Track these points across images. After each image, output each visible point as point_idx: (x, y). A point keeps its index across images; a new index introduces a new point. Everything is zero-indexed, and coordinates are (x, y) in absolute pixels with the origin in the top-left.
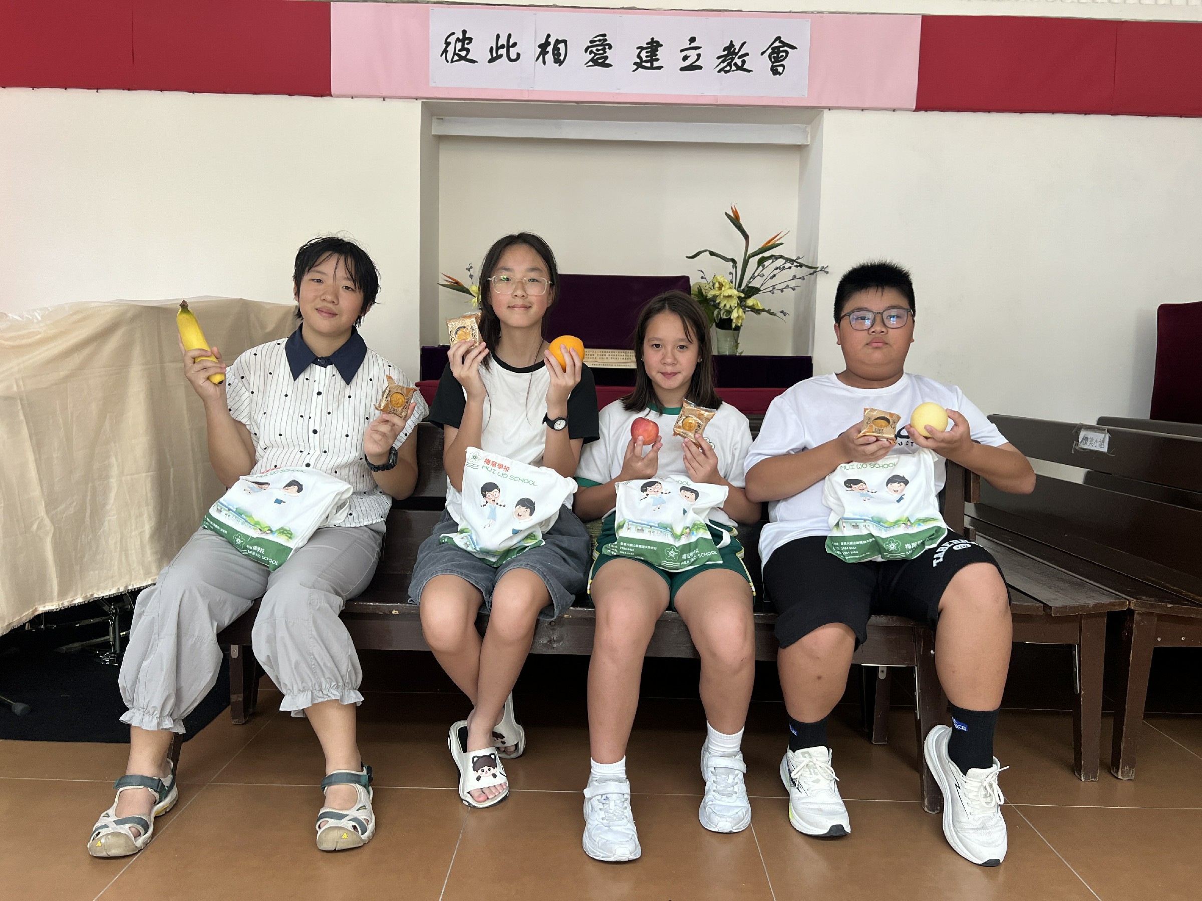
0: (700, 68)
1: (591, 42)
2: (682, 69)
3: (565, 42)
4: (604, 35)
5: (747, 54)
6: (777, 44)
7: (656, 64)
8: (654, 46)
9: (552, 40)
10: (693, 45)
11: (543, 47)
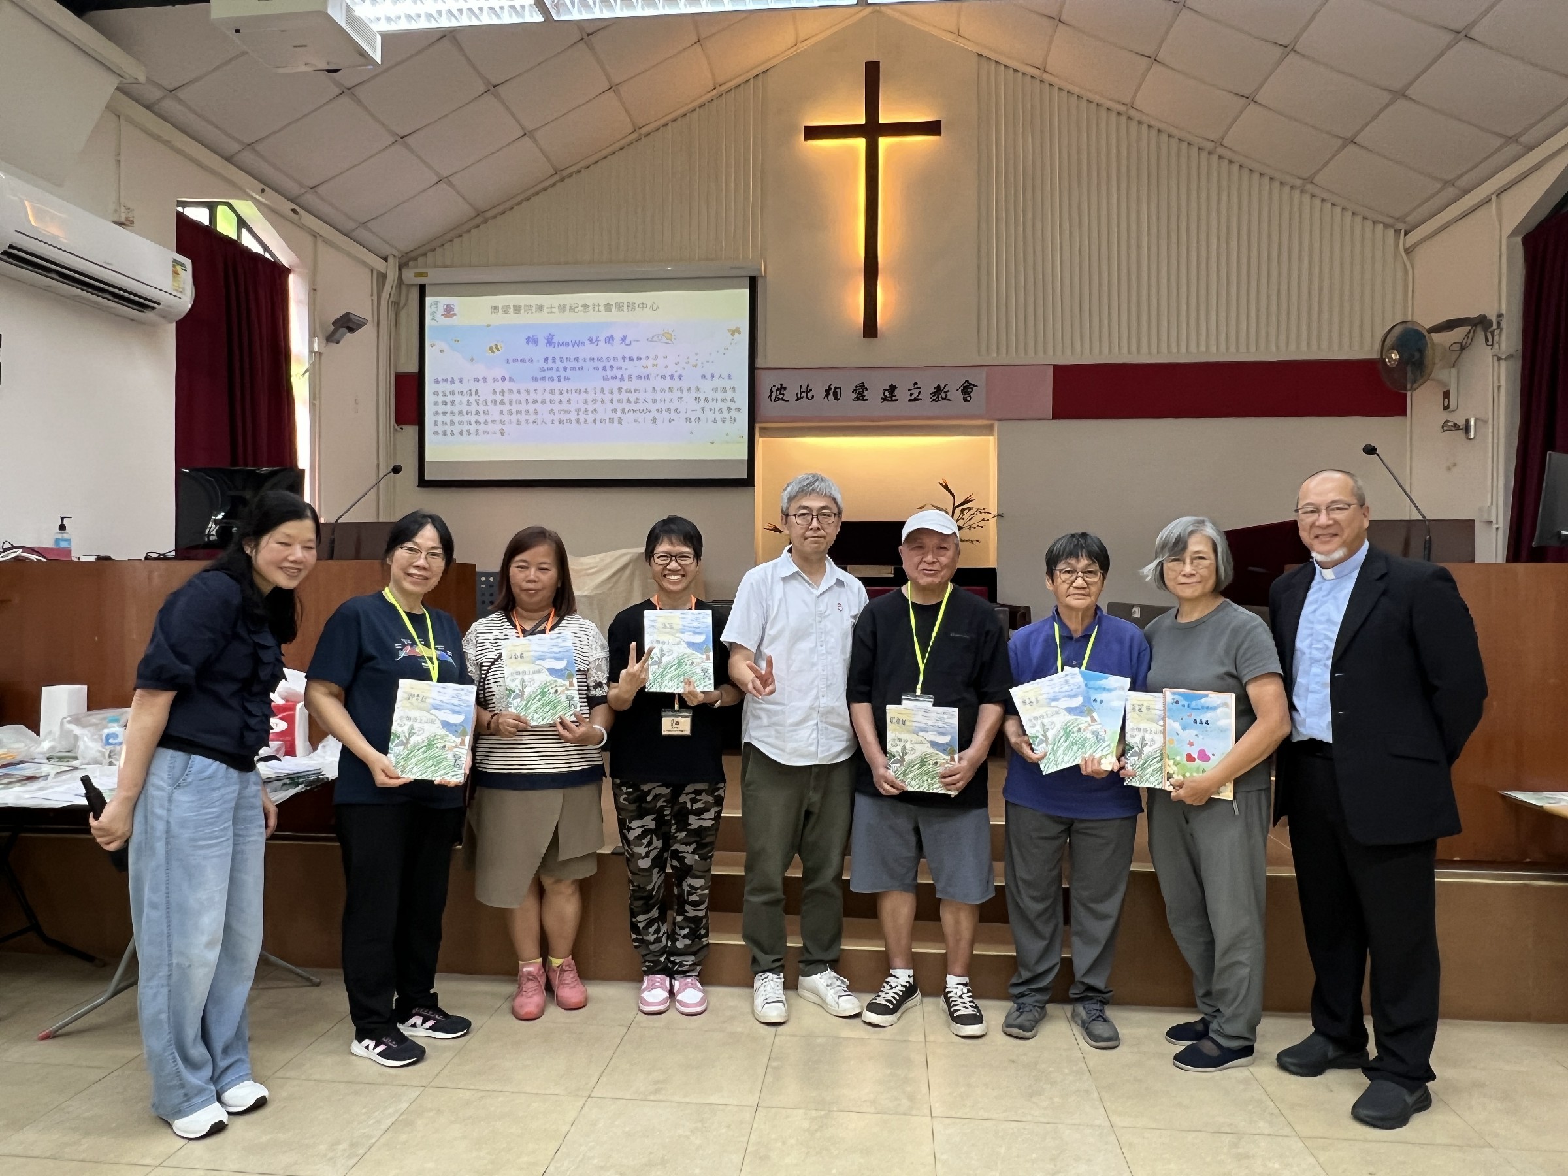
0: (921, 399)
1: (856, 387)
2: (910, 400)
3: (840, 388)
4: (863, 383)
5: (948, 391)
6: (966, 384)
7: (894, 398)
8: (892, 388)
9: (832, 387)
10: (916, 386)
11: (828, 391)
